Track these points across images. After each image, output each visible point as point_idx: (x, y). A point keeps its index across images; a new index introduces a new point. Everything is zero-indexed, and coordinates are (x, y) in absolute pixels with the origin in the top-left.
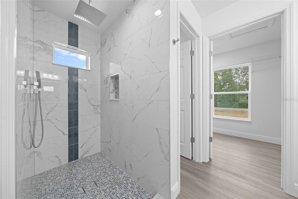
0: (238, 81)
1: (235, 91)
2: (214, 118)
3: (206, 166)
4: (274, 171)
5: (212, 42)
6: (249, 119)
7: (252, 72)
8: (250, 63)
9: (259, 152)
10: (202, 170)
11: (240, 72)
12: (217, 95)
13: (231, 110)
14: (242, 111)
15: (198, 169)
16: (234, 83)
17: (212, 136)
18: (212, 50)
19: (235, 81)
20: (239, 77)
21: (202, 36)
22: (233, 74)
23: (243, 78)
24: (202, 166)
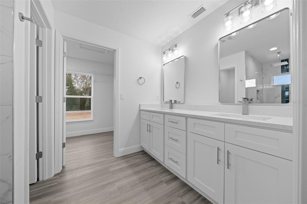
0: (77, 86)
1: (74, 95)
2: (67, 123)
3: (60, 177)
4: (110, 149)
5: (65, 43)
6: (91, 118)
7: (94, 82)
8: (93, 74)
9: (100, 141)
10: (56, 183)
11: (79, 78)
12: (69, 98)
13: (71, 113)
14: (81, 113)
15: (51, 186)
16: (74, 88)
17: (65, 141)
18: (65, 51)
19: (75, 85)
20: (78, 83)
21: (54, 30)
22: (72, 79)
23: (81, 84)
24: (56, 179)
